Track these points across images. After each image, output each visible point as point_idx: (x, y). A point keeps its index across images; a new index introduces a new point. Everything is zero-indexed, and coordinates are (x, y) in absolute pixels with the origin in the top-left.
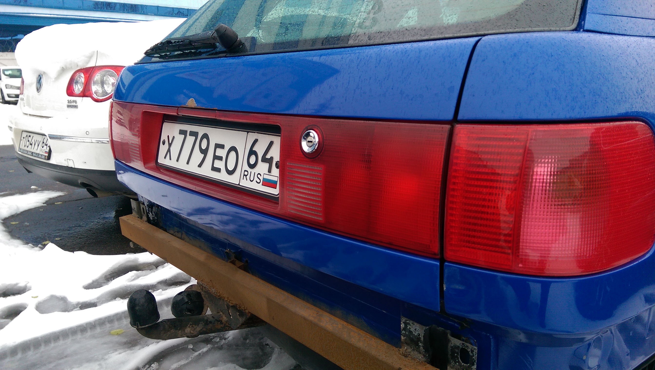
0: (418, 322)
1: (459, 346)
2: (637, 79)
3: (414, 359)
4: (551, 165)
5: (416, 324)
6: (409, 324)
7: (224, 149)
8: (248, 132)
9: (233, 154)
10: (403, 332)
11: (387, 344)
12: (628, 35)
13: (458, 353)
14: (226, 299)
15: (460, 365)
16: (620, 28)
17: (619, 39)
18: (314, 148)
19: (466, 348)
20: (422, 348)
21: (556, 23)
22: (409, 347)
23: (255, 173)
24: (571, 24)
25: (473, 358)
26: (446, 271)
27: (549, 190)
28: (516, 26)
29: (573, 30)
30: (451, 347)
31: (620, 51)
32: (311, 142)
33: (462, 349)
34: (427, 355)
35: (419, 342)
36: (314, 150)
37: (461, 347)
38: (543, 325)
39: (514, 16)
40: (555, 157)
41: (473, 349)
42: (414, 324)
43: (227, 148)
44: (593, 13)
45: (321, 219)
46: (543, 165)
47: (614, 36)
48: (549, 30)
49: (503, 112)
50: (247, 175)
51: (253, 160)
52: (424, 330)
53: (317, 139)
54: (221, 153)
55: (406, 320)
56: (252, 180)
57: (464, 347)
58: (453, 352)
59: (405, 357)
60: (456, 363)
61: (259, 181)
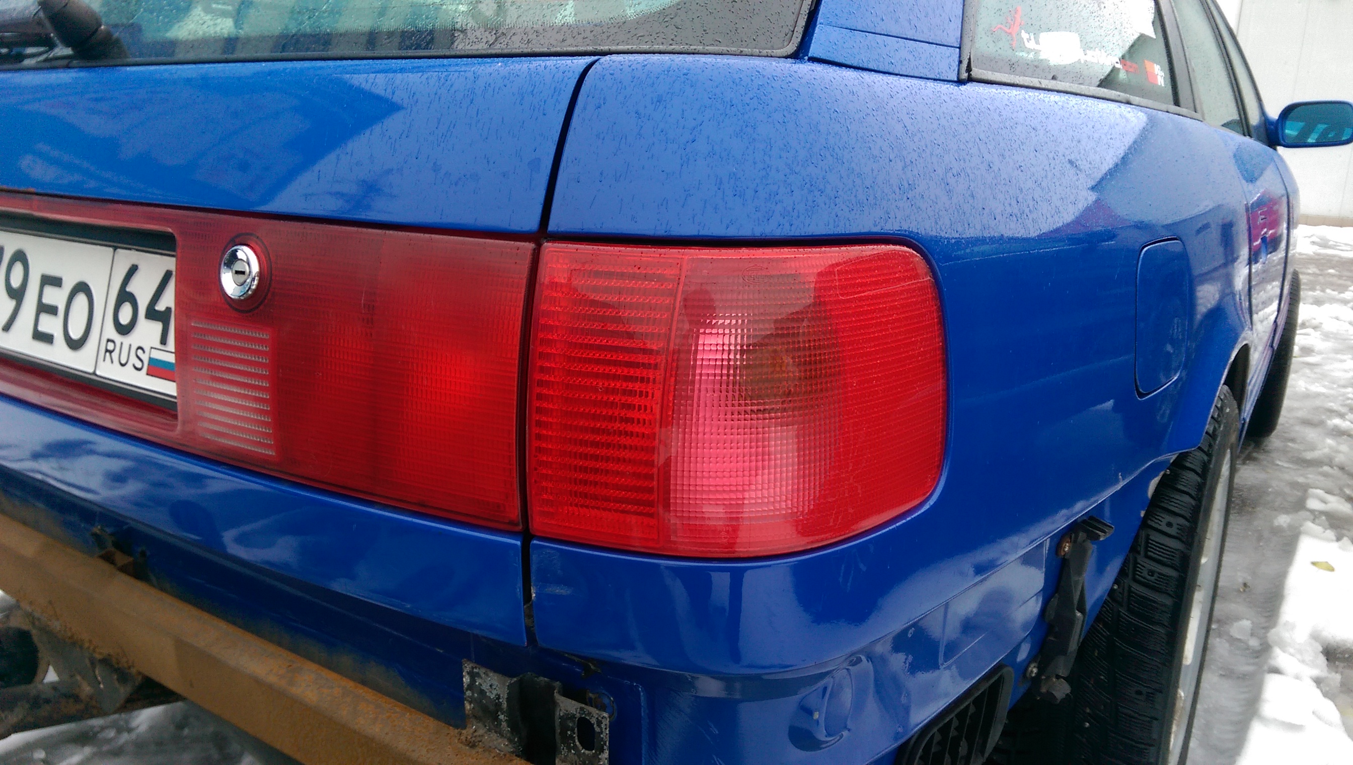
0: (496, 670)
1: (574, 715)
2: (903, 162)
3: (488, 750)
4: (736, 330)
5: (491, 674)
6: (478, 675)
7: (60, 287)
8: (115, 248)
9: (81, 300)
10: (469, 693)
11: (436, 722)
12: (897, 75)
13: (573, 730)
14: (86, 645)
15: (578, 754)
16: (882, 59)
17: (875, 81)
18: (250, 288)
19: (588, 718)
20: (506, 726)
21: (754, 40)
22: (480, 725)
23: (130, 345)
24: (786, 44)
25: (602, 736)
26: (534, 558)
27: (733, 382)
28: (672, 40)
29: (786, 57)
30: (561, 718)
31: (871, 105)
32: (243, 273)
33: (581, 719)
34: (516, 739)
35: (499, 713)
36: (250, 292)
37: (578, 715)
38: (735, 656)
39: (672, 18)
40: (743, 315)
41: (600, 718)
42: (487, 675)
43: (68, 286)
44: (829, 24)
45: (270, 452)
46: (721, 331)
47: (865, 75)
48: (738, 52)
49: (633, 218)
50: (113, 350)
51: (125, 316)
52: (508, 686)
53: (255, 268)
54: (56, 297)
55: (473, 668)
56: (123, 362)
57: (584, 716)
58: (564, 728)
59: (471, 747)
60: (571, 752)
61: (139, 365)
